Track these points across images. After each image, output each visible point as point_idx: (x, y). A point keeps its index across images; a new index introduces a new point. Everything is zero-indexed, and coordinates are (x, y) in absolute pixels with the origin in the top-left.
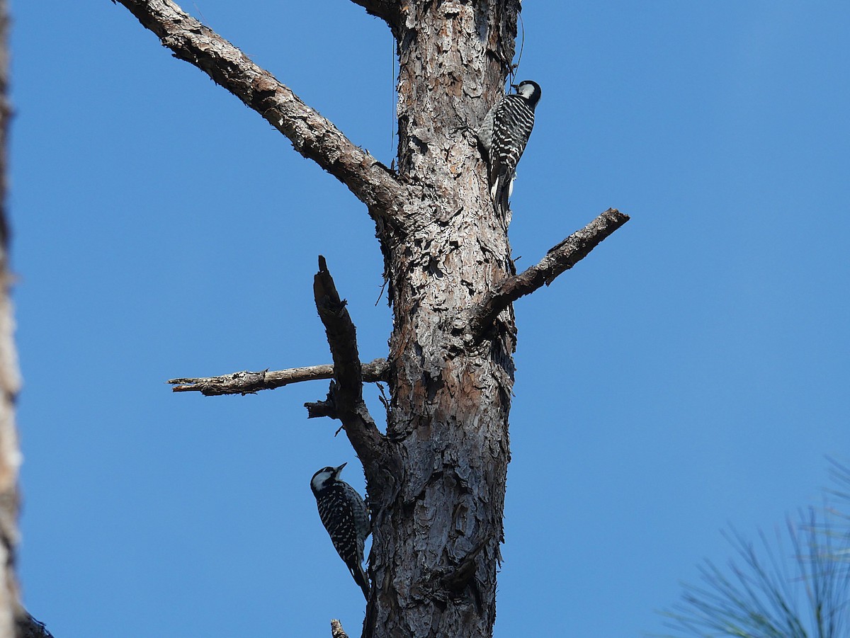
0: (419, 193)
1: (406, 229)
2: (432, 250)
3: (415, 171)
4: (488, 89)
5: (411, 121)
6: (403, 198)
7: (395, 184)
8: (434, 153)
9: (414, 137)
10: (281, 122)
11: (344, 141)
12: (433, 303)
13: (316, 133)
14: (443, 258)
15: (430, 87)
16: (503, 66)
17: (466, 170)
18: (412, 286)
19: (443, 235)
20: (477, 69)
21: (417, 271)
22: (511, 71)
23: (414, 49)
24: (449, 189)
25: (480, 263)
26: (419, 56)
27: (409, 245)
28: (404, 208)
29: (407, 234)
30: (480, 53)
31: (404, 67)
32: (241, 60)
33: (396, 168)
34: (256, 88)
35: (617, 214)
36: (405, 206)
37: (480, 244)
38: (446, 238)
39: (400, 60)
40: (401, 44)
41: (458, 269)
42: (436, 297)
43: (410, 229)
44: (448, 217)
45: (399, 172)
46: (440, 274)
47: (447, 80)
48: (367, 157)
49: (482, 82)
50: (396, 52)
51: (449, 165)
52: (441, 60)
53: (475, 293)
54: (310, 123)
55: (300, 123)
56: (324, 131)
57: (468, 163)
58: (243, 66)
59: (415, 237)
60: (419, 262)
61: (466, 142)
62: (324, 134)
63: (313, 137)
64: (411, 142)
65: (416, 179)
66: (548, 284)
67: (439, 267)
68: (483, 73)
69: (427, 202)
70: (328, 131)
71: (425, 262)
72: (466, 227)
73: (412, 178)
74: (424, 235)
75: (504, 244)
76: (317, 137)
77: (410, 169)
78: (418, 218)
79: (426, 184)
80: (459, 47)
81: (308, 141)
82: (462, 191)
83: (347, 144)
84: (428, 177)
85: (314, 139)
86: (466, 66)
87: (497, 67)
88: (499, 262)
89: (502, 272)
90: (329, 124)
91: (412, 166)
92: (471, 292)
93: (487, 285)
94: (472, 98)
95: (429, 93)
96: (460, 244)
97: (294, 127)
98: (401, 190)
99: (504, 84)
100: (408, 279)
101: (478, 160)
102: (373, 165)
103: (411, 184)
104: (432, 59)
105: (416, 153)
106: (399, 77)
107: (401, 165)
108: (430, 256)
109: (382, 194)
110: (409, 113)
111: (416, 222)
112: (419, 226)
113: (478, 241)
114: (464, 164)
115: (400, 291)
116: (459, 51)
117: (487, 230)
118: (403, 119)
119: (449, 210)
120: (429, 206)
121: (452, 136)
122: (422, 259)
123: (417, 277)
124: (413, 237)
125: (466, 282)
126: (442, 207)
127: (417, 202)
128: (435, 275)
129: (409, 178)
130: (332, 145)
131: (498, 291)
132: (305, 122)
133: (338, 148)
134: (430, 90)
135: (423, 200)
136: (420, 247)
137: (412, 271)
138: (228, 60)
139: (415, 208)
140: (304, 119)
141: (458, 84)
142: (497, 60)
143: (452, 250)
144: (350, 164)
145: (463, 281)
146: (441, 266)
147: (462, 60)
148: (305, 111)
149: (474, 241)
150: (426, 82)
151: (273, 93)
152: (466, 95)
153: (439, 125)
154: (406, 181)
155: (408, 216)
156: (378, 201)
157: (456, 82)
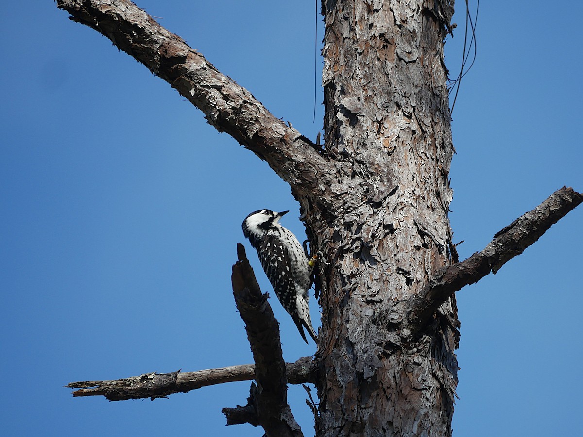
0: (348, 171)
1: (334, 211)
2: (365, 235)
3: (343, 146)
4: (425, 52)
5: (339, 88)
6: (330, 176)
7: (322, 161)
8: (365, 125)
9: (343, 107)
10: (193, 92)
11: (264, 112)
12: (366, 294)
13: (232, 104)
14: (377, 243)
15: (359, 51)
16: (441, 27)
17: (401, 143)
18: (341, 275)
19: (376, 217)
20: (412, 30)
21: (348, 259)
22: (451, 32)
23: (341, 8)
24: (383, 165)
25: (418, 248)
26: (347, 16)
27: (337, 229)
28: (331, 187)
29: (336, 217)
30: (415, 12)
31: (329, 28)
32: (147, 23)
33: (322, 142)
34: (164, 54)
35: (571, 192)
36: (333, 185)
37: (418, 227)
38: (379, 221)
39: (325, 20)
40: (326, 3)
41: (393, 255)
42: (369, 288)
43: (339, 211)
44: (382, 197)
45: (326, 147)
46: (374, 262)
47: (379, 43)
48: (289, 130)
49: (418, 44)
50: (320, 11)
51: (382, 139)
52: (371, 20)
53: (413, 283)
54: (225, 93)
55: (214, 93)
56: (241, 102)
57: (403, 136)
58: (149, 29)
59: (344, 219)
60: (349, 248)
61: (400, 112)
62: (241, 105)
63: (228, 108)
64: (339, 113)
65: (345, 154)
66: (494, 272)
67: (372, 253)
68: (419, 35)
69: (358, 180)
70: (245, 102)
71: (357, 247)
72: (402, 208)
73: (341, 154)
74: (355, 218)
75: (445, 227)
76: (233, 108)
77: (338, 143)
78: (347, 198)
79: (356, 160)
80: (391, 5)
81: (223, 114)
82: (396, 168)
83: (267, 116)
84: (358, 152)
85: (230, 111)
86: (400, 26)
87: (434, 28)
88: (439, 247)
89: (442, 258)
90: (246, 93)
91: (340, 140)
92: (409, 282)
93: (426, 273)
94: (407, 63)
95: (359, 58)
96: (395, 227)
97: (207, 97)
98: (328, 167)
99: (442, 46)
100: (337, 267)
101: (414, 132)
102: (297, 139)
103: (340, 161)
104: (362, 19)
105: (344, 125)
106: (324, 39)
107: (327, 139)
108: (361, 241)
109: (306, 172)
110: (336, 80)
111: (345, 203)
112: (349, 207)
113: (415, 224)
114: (399, 137)
115: (328, 281)
116: (392, 10)
117: (425, 211)
118: (330, 88)
119: (383, 189)
120: (360, 185)
121: (385, 106)
122: (352, 244)
123: (347, 265)
124: (342, 220)
125: (402, 270)
126: (375, 185)
127: (346, 180)
128: (367, 263)
129: (337, 153)
130: (250, 117)
131: (439, 280)
132: (220, 91)
133: (257, 120)
134: (360, 54)
135: (353, 177)
136: (351, 231)
137: (342, 258)
138: (133, 23)
139: (344, 187)
140: (219, 89)
141: (390, 48)
142: (436, 19)
143: (386, 235)
144: (271, 139)
145: (399, 269)
146: (374, 252)
147: (395, 21)
148: (219, 79)
149: (410, 225)
150: (355, 46)
151: (183, 59)
152: (400, 59)
153: (370, 93)
154: (334, 158)
155: (337, 197)
156: (303, 180)
157: (389, 45)
